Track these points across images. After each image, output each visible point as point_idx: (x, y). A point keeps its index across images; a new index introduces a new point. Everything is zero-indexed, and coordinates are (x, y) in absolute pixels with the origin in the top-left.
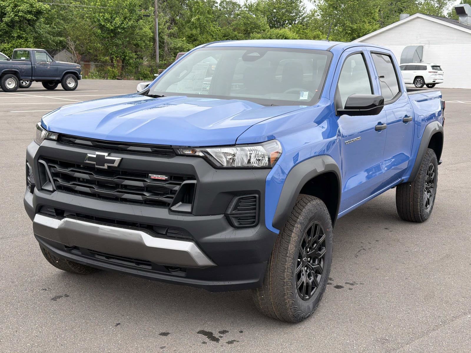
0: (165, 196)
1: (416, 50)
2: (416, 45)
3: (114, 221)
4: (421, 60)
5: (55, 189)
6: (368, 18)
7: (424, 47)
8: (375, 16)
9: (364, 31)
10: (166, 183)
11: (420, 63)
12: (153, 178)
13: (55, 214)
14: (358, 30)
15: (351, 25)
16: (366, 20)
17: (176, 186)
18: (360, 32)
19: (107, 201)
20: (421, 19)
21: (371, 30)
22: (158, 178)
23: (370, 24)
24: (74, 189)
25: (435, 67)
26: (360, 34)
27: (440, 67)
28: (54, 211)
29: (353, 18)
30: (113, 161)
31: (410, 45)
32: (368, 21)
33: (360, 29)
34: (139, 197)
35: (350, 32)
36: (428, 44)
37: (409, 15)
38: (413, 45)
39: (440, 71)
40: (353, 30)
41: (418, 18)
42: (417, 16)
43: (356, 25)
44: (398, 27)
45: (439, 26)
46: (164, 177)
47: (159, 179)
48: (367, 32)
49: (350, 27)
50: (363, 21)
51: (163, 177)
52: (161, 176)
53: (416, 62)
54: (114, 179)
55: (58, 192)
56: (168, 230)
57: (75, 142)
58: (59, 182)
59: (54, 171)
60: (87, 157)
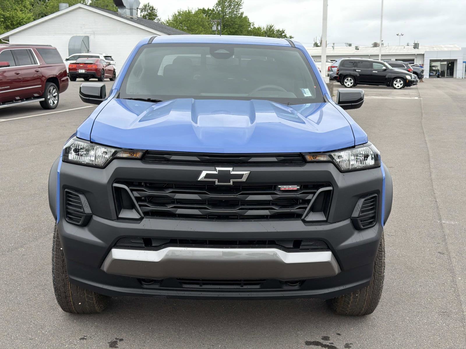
0: (297, 208)
1: (83, 40)
2: (81, 35)
3: (236, 242)
4: (88, 50)
5: (143, 215)
6: (19, 6)
7: (90, 37)
8: (26, 4)
9: (17, 20)
10: (299, 193)
11: (88, 53)
12: (283, 189)
13: (144, 245)
14: (11, 18)
15: (2, 13)
16: (17, 8)
17: (309, 195)
18: (13, 20)
19: (226, 221)
20: (83, 10)
21: (25, 19)
22: (288, 189)
23: (23, 12)
24: (174, 212)
25: (107, 58)
26: (14, 22)
27: (112, 57)
28: (142, 241)
29: (4, 6)
30: (241, 176)
31: (75, 35)
32: (20, 9)
33: (13, 17)
34: (266, 212)
35: (3, 19)
36: (93, 34)
37: (68, 5)
38: (78, 35)
39: (112, 61)
40: (6, 17)
41: (80, 8)
42: (79, 6)
43: (8, 13)
44: (61, 17)
45: (102, 18)
46: (296, 187)
47: (290, 189)
48: (22, 20)
49: (2, 14)
50: (14, 8)
51: (294, 187)
52: (292, 187)
53: (84, 52)
54: (237, 195)
55: (149, 219)
56: (302, 242)
57: (171, 159)
58: (150, 207)
59: (138, 196)
60: (204, 174)
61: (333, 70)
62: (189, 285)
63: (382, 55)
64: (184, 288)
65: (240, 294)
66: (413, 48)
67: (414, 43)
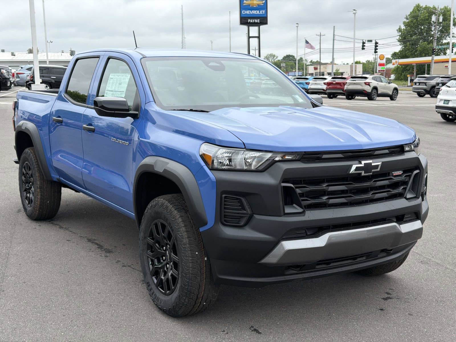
0: (401, 188)
5: (304, 209)
10: (403, 177)
12: (395, 175)
13: (306, 234)
24: (329, 203)
28: (305, 231)
30: (377, 167)
34: (385, 195)
47: (398, 174)
51: (400, 172)
54: (372, 183)
55: (310, 211)
56: (405, 216)
57: (323, 157)
58: (309, 200)
59: (300, 192)
60: (354, 167)
61: (20, 76)
62: (319, 266)
63: (49, 61)
64: (317, 269)
65: (352, 267)
66: (70, 56)
67: (70, 50)
